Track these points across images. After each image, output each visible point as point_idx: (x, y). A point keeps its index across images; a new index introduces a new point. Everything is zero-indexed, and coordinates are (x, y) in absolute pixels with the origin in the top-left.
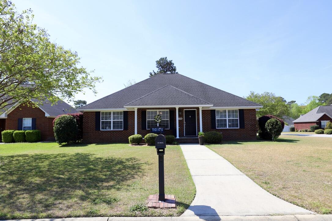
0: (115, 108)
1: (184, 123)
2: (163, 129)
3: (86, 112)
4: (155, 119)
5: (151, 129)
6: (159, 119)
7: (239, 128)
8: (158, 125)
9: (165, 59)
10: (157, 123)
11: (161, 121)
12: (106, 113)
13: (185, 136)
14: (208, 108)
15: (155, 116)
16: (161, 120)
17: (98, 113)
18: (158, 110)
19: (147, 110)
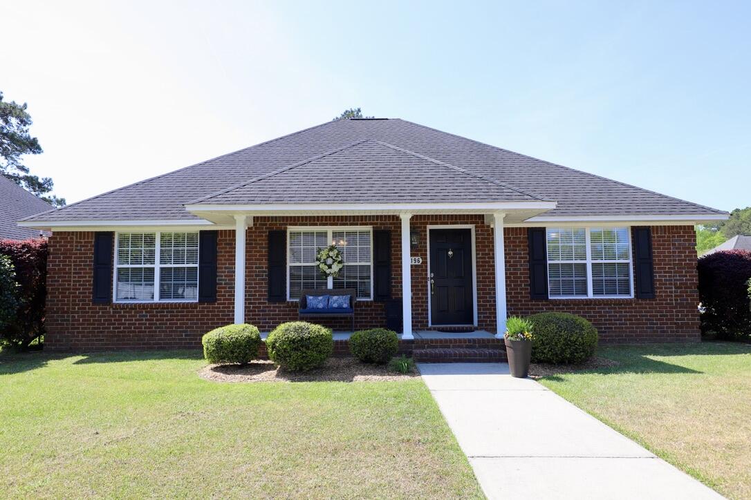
0: (166, 218)
1: (429, 276)
2: (348, 302)
3: (61, 233)
4: (318, 260)
5: (304, 301)
6: (334, 261)
7: (632, 296)
8: (330, 285)
9: (355, 113)
10: (327, 275)
11: (340, 270)
12: (136, 238)
13: (430, 325)
14: (522, 221)
15: (319, 251)
16: (340, 266)
17: (104, 239)
18: (330, 230)
19: (291, 229)
